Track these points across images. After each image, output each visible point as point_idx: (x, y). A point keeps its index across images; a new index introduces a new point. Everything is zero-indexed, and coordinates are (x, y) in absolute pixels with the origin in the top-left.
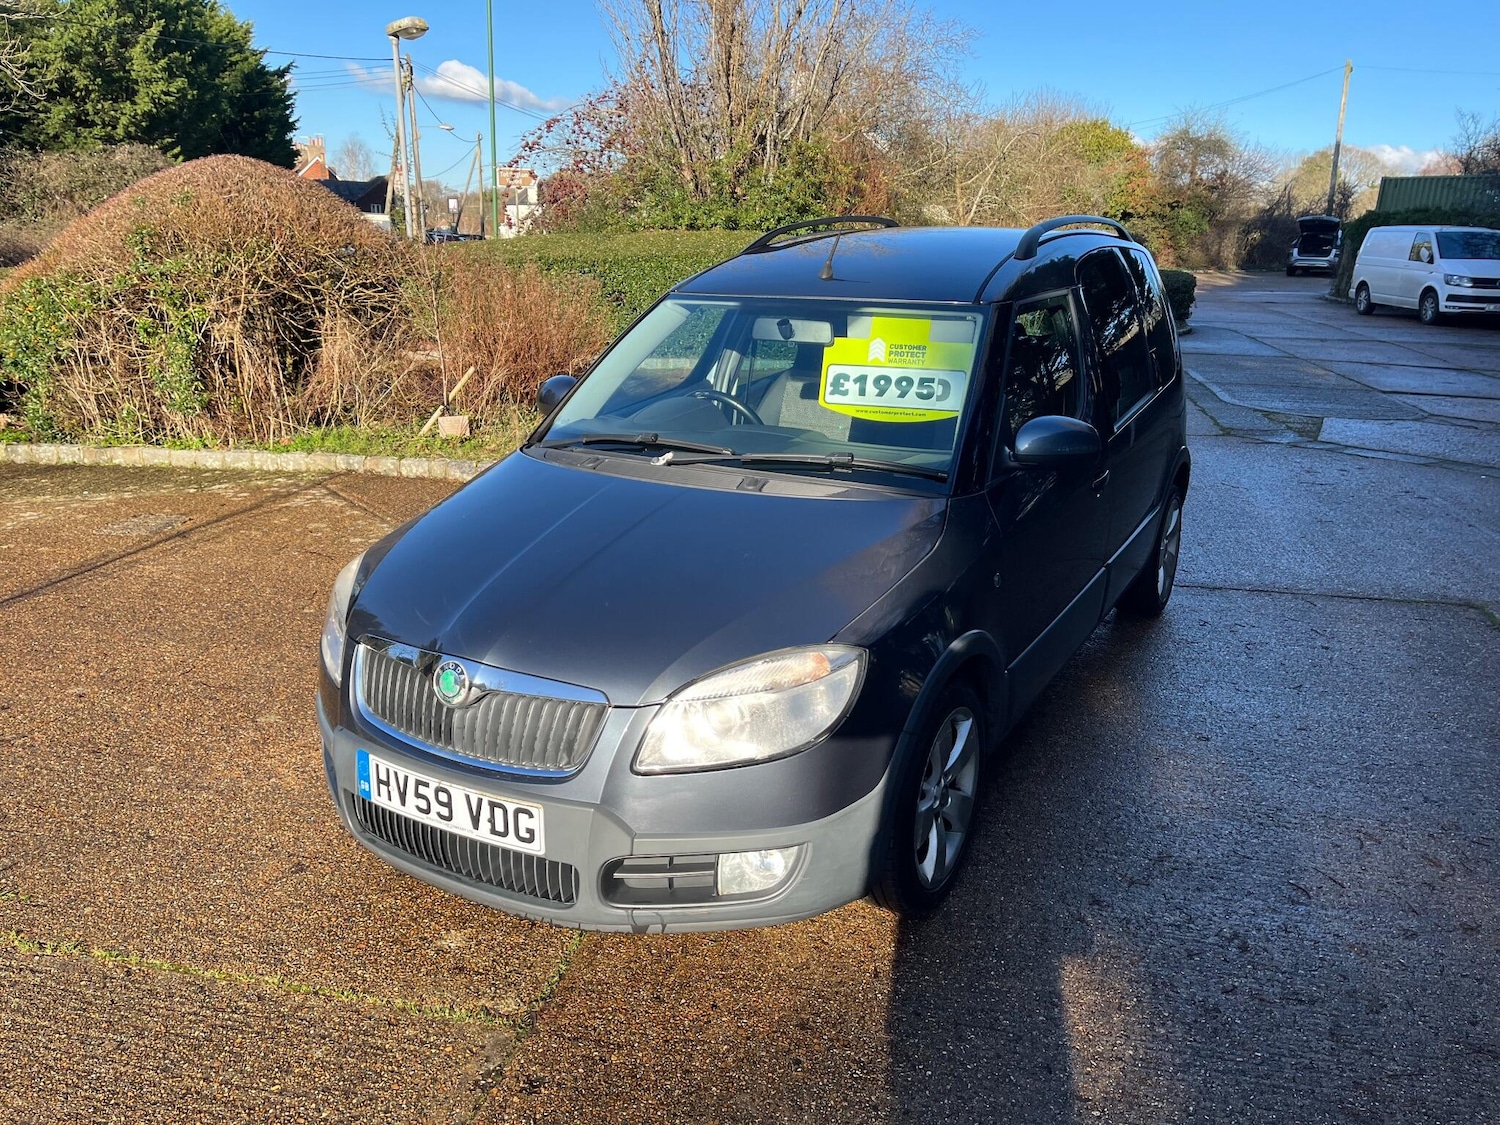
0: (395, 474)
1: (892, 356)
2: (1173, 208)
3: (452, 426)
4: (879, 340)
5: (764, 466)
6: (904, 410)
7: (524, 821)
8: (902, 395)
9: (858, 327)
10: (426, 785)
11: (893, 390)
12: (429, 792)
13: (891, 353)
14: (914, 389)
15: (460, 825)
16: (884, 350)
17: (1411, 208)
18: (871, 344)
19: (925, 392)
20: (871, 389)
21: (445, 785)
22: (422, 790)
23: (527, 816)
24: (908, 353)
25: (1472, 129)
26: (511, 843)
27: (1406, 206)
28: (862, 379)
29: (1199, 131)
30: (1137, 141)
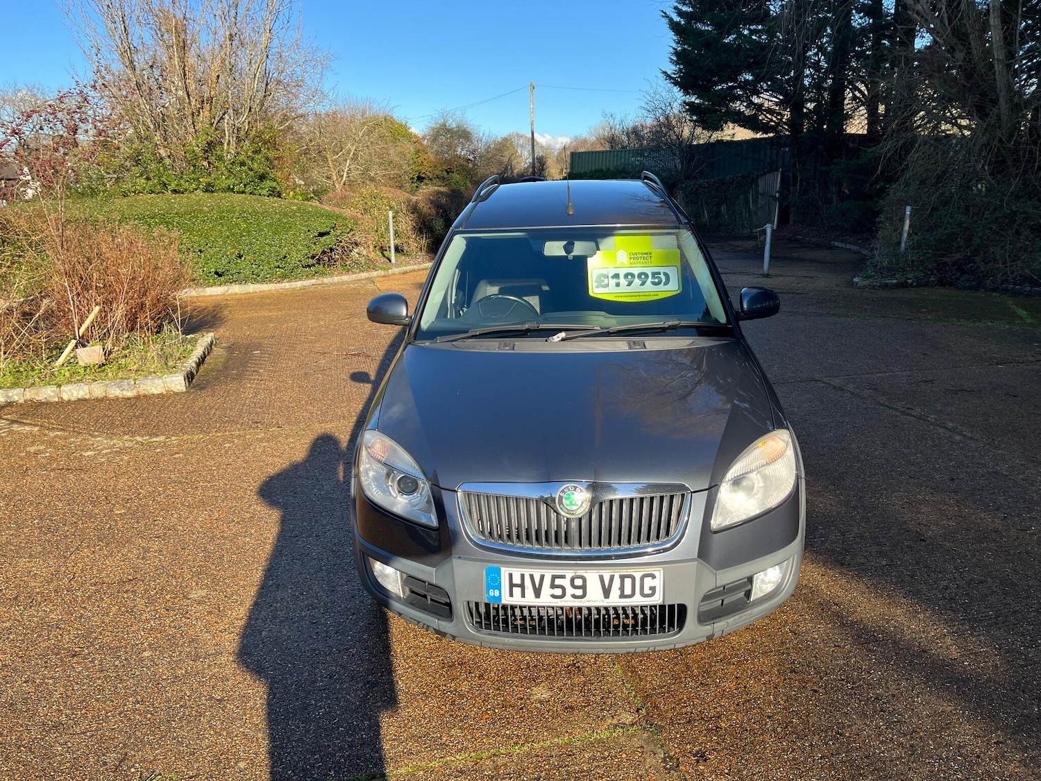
0: (56, 400)
1: (632, 260)
2: (448, 173)
3: (91, 354)
4: (621, 250)
5: (629, 333)
6: (645, 293)
7: (648, 582)
8: (643, 284)
9: (606, 243)
10: (563, 577)
11: (637, 281)
12: (565, 583)
13: (631, 258)
14: (650, 279)
15: (594, 598)
16: (626, 256)
17: (593, 170)
18: (618, 253)
19: (656, 280)
20: (623, 281)
21: (580, 573)
22: (558, 582)
23: (651, 578)
24: (641, 257)
25: (612, 122)
26: (638, 600)
27: (590, 169)
28: (616, 276)
29: (452, 123)
30: (413, 130)
